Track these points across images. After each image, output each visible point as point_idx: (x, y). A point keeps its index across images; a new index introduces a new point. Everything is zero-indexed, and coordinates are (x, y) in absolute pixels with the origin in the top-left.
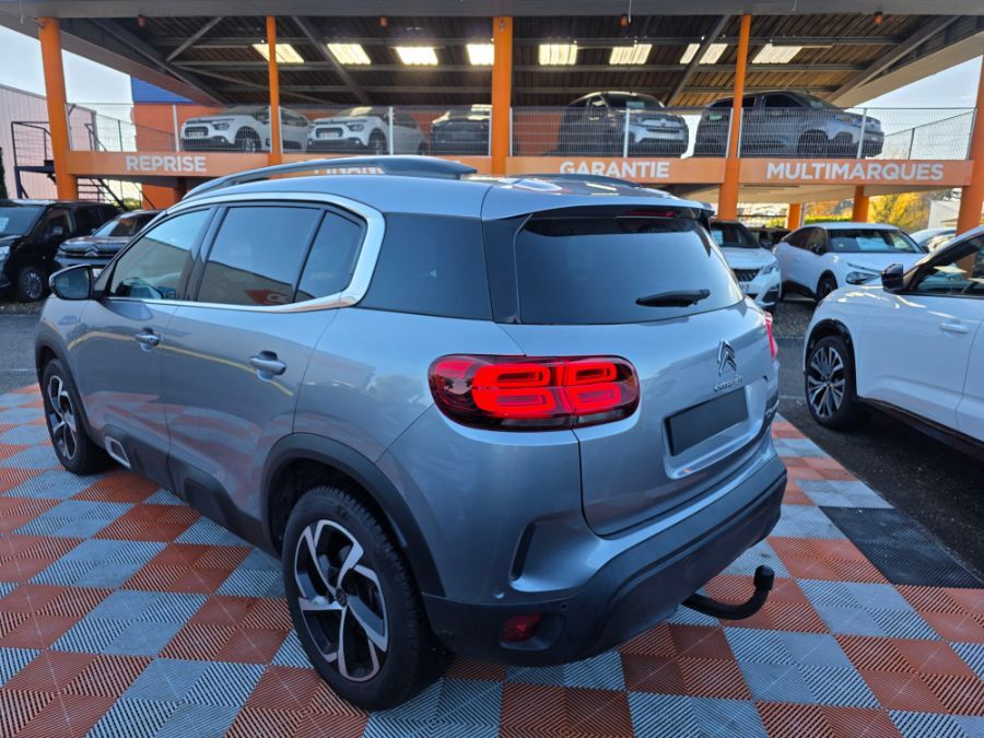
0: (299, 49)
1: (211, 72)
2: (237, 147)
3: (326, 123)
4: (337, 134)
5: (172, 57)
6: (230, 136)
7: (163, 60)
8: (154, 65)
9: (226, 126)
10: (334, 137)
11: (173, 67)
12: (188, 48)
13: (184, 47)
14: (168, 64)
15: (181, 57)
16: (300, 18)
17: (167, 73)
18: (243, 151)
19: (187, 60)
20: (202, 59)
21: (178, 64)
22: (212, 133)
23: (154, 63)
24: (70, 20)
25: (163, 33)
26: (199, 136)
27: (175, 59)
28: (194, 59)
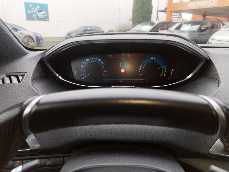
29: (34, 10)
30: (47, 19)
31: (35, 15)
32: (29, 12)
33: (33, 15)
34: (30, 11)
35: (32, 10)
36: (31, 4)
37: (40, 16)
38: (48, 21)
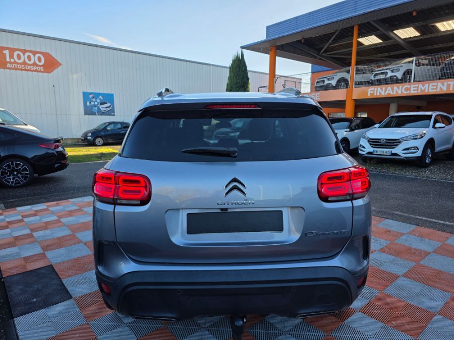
0: (379, 36)
1: (339, 55)
2: (337, 87)
3: (380, 70)
4: (384, 75)
5: (322, 52)
6: (334, 83)
7: (319, 55)
8: (315, 57)
9: (333, 78)
10: (383, 77)
11: (323, 56)
12: (328, 46)
13: (326, 47)
14: (321, 55)
15: (325, 52)
16: (374, 21)
17: (320, 59)
18: (339, 89)
19: (329, 52)
20: (336, 50)
21: (325, 54)
22: (327, 82)
23: (315, 56)
24: (282, 45)
25: (318, 43)
26: (321, 84)
27: (323, 53)
28: (332, 51)
29: (94, 102)
30: (113, 114)
31: (96, 108)
32: (88, 104)
33: (94, 108)
34: (90, 103)
35: (93, 101)
36: (91, 94)
37: (102, 109)
38: (114, 115)
